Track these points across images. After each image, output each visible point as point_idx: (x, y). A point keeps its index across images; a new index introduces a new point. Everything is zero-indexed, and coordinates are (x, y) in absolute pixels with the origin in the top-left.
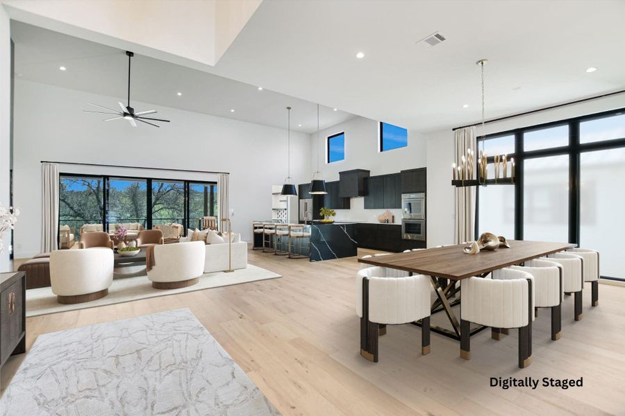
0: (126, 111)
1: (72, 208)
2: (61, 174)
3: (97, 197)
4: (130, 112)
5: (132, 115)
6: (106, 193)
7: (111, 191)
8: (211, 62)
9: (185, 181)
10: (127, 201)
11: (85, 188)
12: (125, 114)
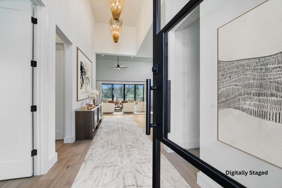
0: (117, 66)
1: (104, 94)
2: (102, 84)
3: (111, 90)
4: (118, 66)
5: (119, 67)
6: (113, 89)
7: (114, 88)
8: (135, 55)
9: (135, 85)
10: (119, 92)
11: (108, 88)
12: (117, 67)
